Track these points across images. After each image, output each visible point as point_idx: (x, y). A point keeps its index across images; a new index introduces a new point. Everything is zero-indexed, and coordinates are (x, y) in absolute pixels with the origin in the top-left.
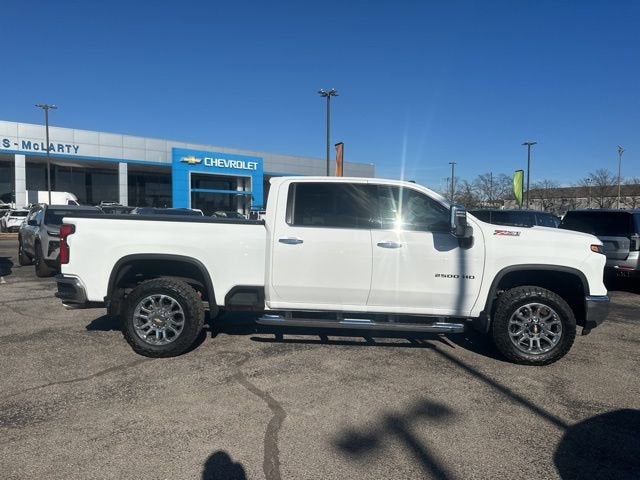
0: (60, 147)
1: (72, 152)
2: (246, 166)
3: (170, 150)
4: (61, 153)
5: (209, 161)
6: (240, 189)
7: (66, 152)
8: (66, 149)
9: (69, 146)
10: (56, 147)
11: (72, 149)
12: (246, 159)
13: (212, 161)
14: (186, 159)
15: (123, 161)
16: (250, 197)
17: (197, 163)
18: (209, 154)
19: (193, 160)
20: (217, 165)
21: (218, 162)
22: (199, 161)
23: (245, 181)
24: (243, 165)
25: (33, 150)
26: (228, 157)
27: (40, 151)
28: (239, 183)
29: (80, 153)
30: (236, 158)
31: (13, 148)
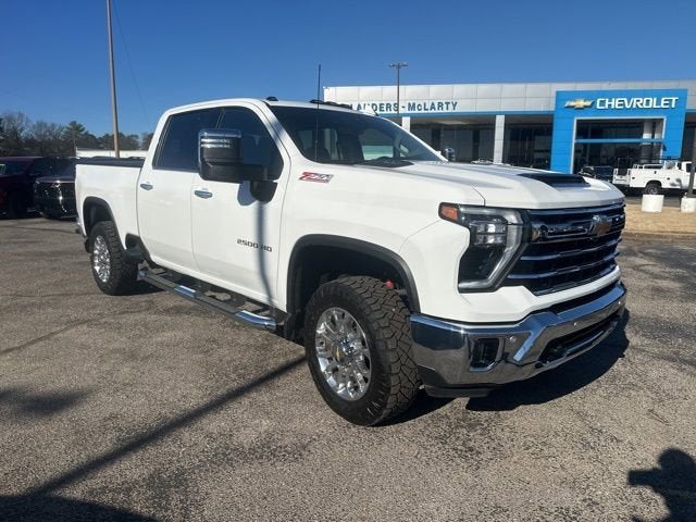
0: (440, 105)
1: (451, 110)
2: (658, 103)
3: (554, 94)
4: (441, 111)
5: (602, 103)
6: (646, 136)
7: (445, 110)
8: (445, 106)
9: (447, 103)
10: (436, 106)
11: (451, 106)
12: (658, 94)
13: (607, 103)
14: (572, 104)
15: (500, 113)
16: (660, 145)
17: (586, 107)
18: (603, 94)
19: (581, 103)
20: (613, 107)
21: (615, 103)
22: (589, 103)
23: (655, 125)
24: (653, 103)
25: (417, 111)
26: (630, 94)
27: (423, 111)
28: (646, 127)
29: (458, 109)
30: (643, 93)
31: (401, 111)
